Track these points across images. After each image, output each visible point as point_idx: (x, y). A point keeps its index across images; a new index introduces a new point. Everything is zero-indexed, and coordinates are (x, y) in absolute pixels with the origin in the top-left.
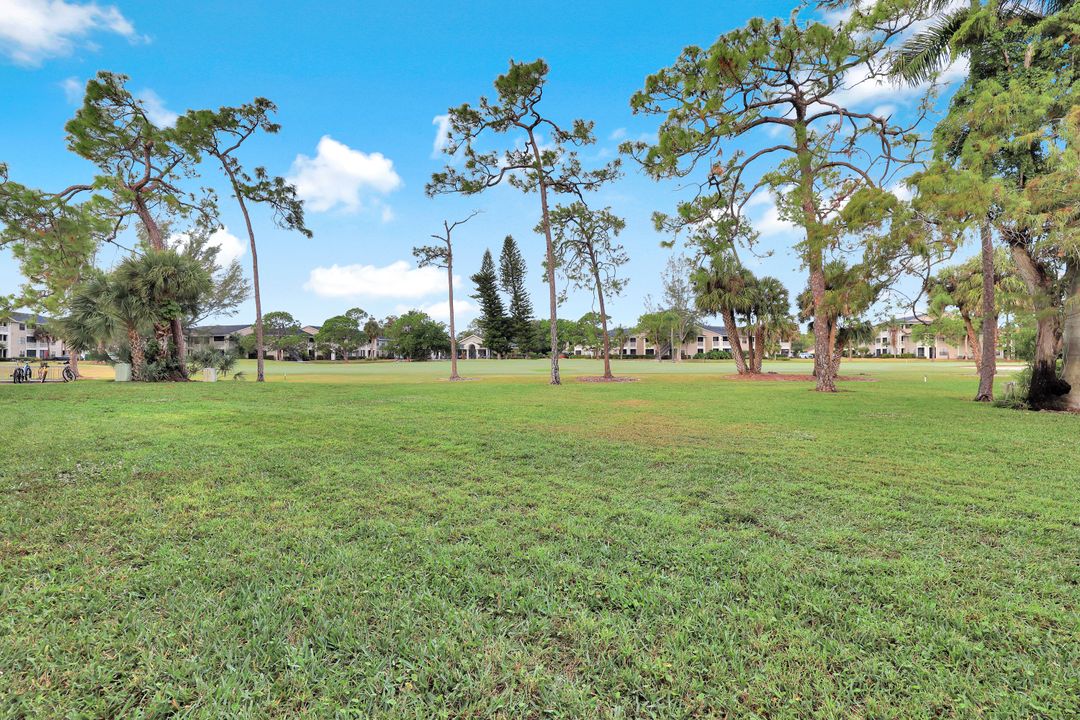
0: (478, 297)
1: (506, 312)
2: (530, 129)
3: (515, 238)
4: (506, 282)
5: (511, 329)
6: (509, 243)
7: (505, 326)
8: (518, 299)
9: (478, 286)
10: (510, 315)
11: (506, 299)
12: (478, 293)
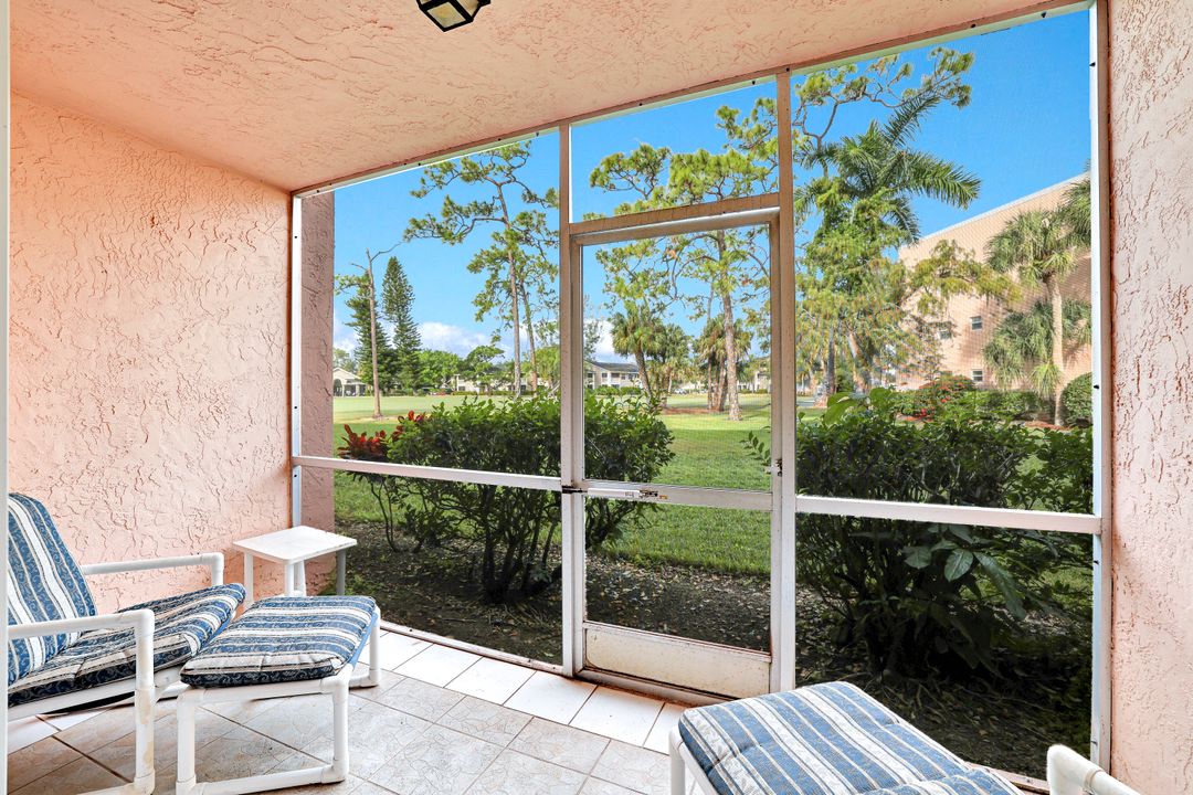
0: (354, 325)
1: (388, 343)
2: (499, 186)
3: (401, 261)
4: (389, 310)
5: (395, 363)
6: (394, 266)
7: (389, 359)
8: (404, 329)
9: (354, 312)
10: (394, 347)
11: (390, 329)
12: (355, 320)
